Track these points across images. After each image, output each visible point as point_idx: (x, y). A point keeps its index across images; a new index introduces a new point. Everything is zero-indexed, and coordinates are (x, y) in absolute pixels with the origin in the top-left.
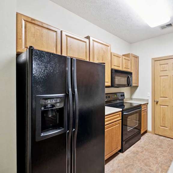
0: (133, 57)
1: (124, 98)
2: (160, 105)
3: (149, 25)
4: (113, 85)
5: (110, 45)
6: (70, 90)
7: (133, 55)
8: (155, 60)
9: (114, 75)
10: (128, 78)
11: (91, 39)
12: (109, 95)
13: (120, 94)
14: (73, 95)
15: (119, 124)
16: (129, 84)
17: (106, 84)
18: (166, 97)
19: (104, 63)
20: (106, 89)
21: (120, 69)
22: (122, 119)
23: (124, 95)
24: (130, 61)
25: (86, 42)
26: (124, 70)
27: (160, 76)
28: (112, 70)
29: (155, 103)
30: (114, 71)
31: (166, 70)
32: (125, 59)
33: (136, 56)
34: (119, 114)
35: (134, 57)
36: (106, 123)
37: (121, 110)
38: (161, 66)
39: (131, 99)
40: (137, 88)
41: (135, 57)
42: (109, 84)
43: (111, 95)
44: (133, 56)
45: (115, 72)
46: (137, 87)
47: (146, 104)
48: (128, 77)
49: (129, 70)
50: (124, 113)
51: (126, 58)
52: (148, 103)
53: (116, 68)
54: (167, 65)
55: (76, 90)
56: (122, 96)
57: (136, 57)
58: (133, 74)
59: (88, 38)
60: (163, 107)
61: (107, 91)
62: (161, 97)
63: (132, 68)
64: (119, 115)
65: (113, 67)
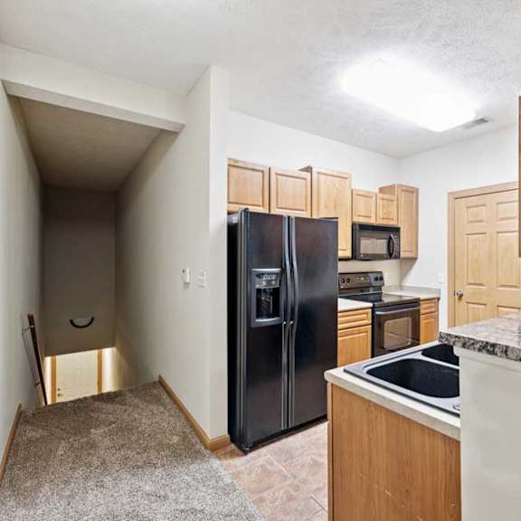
0: (403, 194)
1: (383, 285)
2: (468, 303)
3: (432, 129)
4: (355, 256)
5: (350, 175)
6: (288, 263)
7: (404, 188)
8: (456, 197)
9: (358, 236)
10: (389, 242)
11: (315, 170)
12: (348, 276)
13: (372, 277)
14: (292, 271)
15: (366, 332)
16: (392, 253)
17: (341, 254)
18: (481, 285)
19: (337, 218)
20: (340, 264)
21: (372, 221)
22: (373, 324)
23: (382, 279)
24: (395, 203)
25: (305, 179)
26: (381, 222)
27: (468, 234)
28: (353, 225)
29: (457, 297)
30: (358, 228)
31: (481, 221)
32: (383, 199)
33: (410, 189)
34: (367, 313)
35: (405, 191)
36: (339, 326)
37: (371, 305)
38: (470, 210)
39: (401, 287)
40: (414, 263)
41: (407, 191)
42: (348, 254)
43: (351, 277)
44: (402, 190)
45: (360, 230)
46: (414, 259)
47: (434, 299)
48: (390, 238)
49: (392, 223)
50: (377, 313)
51: (386, 196)
52: (439, 299)
53: (363, 220)
54: (484, 208)
55: (295, 263)
56: (376, 279)
57: (413, 192)
58: (401, 230)
59: (309, 169)
60: (474, 308)
61: (343, 267)
62: (470, 284)
63: (402, 217)
64: (365, 315)
65: (356, 219)
